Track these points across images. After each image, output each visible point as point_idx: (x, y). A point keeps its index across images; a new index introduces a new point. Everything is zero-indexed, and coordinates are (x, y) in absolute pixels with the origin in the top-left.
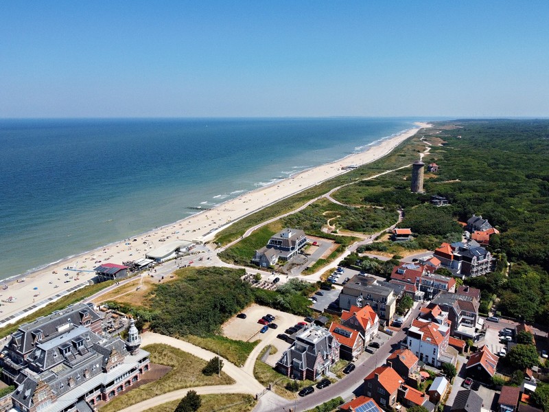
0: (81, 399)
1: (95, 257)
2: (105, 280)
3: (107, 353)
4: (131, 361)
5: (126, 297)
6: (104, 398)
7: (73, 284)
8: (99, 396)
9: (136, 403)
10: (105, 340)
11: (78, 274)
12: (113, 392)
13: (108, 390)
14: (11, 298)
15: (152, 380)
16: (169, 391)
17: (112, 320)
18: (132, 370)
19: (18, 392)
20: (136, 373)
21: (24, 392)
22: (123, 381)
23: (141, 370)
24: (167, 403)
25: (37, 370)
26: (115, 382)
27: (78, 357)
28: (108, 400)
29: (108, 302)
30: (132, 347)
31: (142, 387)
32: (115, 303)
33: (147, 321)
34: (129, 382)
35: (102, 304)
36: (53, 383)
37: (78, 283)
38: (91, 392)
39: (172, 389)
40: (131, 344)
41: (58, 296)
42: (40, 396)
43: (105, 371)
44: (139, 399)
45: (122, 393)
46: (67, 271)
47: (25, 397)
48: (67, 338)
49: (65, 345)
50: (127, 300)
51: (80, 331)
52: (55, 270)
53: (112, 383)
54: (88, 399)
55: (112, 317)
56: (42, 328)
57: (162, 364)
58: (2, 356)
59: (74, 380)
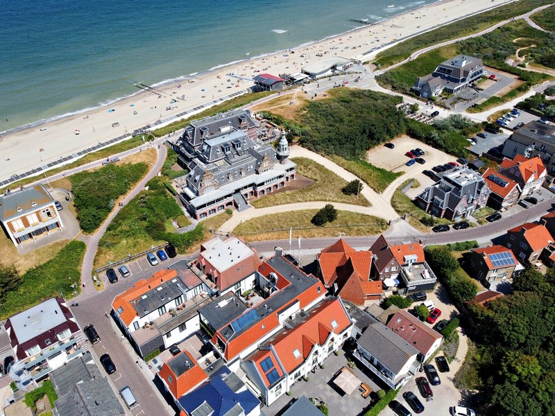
0: (238, 191)
1: (254, 66)
2: (262, 90)
3: (260, 158)
4: (279, 169)
5: (279, 110)
6: (256, 195)
7: (234, 90)
8: (252, 192)
9: (281, 204)
10: (259, 146)
11: (238, 81)
12: (263, 191)
13: (259, 189)
14: (183, 96)
15: (297, 188)
16: (310, 201)
17: (265, 129)
18: (280, 177)
19: (190, 176)
20: (283, 179)
21: (194, 176)
22: (271, 185)
23: (287, 178)
24: (307, 210)
25: (204, 161)
26: (265, 184)
27: (236, 156)
28: (259, 196)
29: (264, 112)
30: (281, 156)
31: (288, 192)
32: (270, 114)
33: (296, 135)
34: (276, 186)
35: (258, 113)
36: (216, 174)
37: (238, 90)
38: (246, 187)
39: (312, 199)
40: (281, 154)
41: (221, 100)
42: (207, 182)
43: (257, 173)
44: (283, 201)
45: (270, 194)
46: (229, 77)
47: (195, 181)
48: (228, 139)
49: (226, 145)
50: (280, 112)
51: (239, 134)
52: (219, 75)
53: (262, 184)
54: (243, 192)
55: (267, 127)
56: (209, 126)
57: (306, 176)
58: (178, 144)
59: (232, 175)
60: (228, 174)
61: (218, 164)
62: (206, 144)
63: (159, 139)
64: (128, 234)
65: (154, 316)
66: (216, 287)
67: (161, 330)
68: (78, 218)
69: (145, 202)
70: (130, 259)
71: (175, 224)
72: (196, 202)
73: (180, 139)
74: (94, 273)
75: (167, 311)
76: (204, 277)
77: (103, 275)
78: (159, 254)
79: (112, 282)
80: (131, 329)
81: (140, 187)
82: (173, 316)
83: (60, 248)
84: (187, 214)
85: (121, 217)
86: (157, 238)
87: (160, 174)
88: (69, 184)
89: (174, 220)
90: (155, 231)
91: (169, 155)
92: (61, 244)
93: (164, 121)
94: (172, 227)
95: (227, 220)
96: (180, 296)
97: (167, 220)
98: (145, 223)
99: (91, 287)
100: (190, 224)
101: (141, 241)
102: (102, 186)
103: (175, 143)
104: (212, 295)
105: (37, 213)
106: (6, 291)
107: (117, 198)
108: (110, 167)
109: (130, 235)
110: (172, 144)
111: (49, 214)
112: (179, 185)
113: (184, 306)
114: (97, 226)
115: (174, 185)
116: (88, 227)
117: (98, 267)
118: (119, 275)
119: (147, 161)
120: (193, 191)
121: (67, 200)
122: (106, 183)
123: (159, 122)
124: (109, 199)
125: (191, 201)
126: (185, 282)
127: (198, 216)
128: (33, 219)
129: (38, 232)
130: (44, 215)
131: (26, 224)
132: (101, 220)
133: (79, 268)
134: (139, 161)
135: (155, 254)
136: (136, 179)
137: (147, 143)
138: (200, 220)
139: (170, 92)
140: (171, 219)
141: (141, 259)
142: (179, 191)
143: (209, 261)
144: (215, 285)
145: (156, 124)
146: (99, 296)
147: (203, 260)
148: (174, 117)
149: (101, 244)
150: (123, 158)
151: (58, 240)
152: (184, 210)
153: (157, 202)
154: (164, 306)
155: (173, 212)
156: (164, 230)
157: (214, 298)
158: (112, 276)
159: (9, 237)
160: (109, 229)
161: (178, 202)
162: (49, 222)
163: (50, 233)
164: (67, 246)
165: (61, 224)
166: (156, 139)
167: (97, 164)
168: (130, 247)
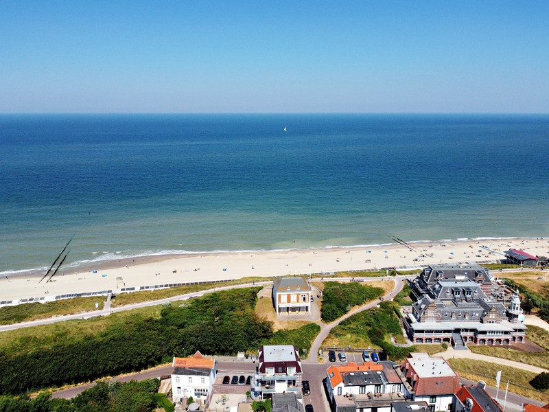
0: (457, 331)
1: (510, 245)
5: (524, 281)
6: (476, 342)
7: (483, 259)
8: (472, 338)
9: (500, 357)
11: (490, 253)
12: (484, 341)
13: (480, 337)
14: (432, 255)
15: (522, 350)
16: (534, 365)
17: (503, 293)
18: (506, 333)
19: (417, 304)
23: (514, 338)
26: (488, 334)
28: (478, 344)
32: (512, 282)
34: (500, 340)
35: (500, 279)
36: (441, 309)
37: (487, 259)
38: (466, 330)
41: (467, 263)
43: (482, 322)
45: (492, 346)
46: (480, 249)
47: (421, 309)
48: (459, 285)
49: (456, 288)
51: (471, 284)
52: (472, 245)
53: (484, 333)
54: (463, 334)
55: (505, 291)
56: (445, 271)
57: (537, 344)
58: (415, 282)
59: (456, 314)
60: (452, 313)
61: (445, 303)
62: (439, 284)
63: (400, 276)
65: (355, 390)
66: (412, 390)
67: (357, 404)
68: (321, 310)
69: (374, 314)
70: (350, 350)
71: (393, 340)
72: (416, 326)
73: (418, 278)
74: (321, 348)
75: (366, 393)
76: (404, 379)
77: (326, 354)
78: (373, 356)
79: (330, 360)
80: (335, 392)
81: (374, 304)
82: (370, 398)
83: (303, 325)
84: (405, 335)
85: (354, 318)
86: (375, 342)
87: (392, 300)
88: (323, 287)
89: (393, 336)
90: (376, 337)
91: (404, 289)
92: (305, 323)
93: (409, 268)
94: (390, 340)
95: (440, 351)
96: (380, 385)
97: (387, 334)
98: (369, 328)
99: (315, 357)
100: (406, 343)
101: (362, 340)
102: (345, 293)
103: (412, 281)
104: (407, 398)
105: (298, 295)
107: (353, 306)
108: (355, 285)
109: (354, 332)
110: (409, 281)
111: (304, 299)
112: (405, 311)
113: (381, 395)
114: (333, 319)
115: (401, 311)
116: (326, 317)
117: (325, 346)
118: (337, 359)
119: (385, 288)
120: (416, 318)
121: (318, 297)
122: (349, 293)
123: (405, 267)
124: (347, 304)
125: (412, 324)
126: (388, 377)
127: (415, 339)
128: (294, 298)
129: (294, 309)
130: (301, 298)
131: (289, 301)
132: (337, 316)
133: (311, 342)
134: (379, 286)
135: (369, 355)
136: (371, 298)
137: (389, 276)
138: (415, 343)
139: (422, 249)
140: (391, 335)
141: (357, 354)
142: (404, 316)
143: (413, 366)
144: (411, 388)
145: (401, 268)
146: (318, 366)
147: (407, 364)
148: (419, 267)
149: (332, 331)
150: (367, 281)
151: (304, 320)
152: (404, 331)
153: (383, 318)
154: (365, 386)
155: (395, 330)
156: (383, 339)
157: (408, 401)
158: (332, 357)
159: (274, 307)
160: (341, 324)
161: (400, 323)
162: (302, 304)
163: (301, 313)
164: (308, 325)
165: (309, 309)
166: (397, 276)
167: (346, 280)
168: (352, 341)
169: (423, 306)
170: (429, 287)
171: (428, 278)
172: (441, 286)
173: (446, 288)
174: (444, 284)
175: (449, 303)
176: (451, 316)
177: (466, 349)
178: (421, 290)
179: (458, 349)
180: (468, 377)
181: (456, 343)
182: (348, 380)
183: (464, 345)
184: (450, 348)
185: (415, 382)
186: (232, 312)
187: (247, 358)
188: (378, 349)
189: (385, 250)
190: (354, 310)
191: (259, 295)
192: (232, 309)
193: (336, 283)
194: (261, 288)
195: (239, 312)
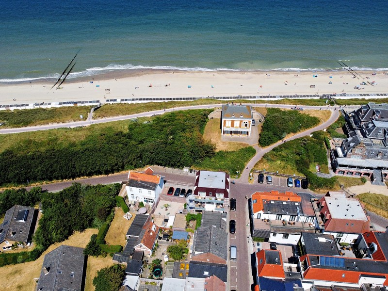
0: (380, 168)
14: (373, 82)
21: (350, 142)
36: (369, 148)
42: (357, 151)
54: (384, 171)
58: (350, 115)
59: (382, 155)
60: (379, 152)
61: (375, 141)
62: (373, 123)
64: (283, 159)
65: (273, 217)
66: (322, 226)
67: (272, 228)
68: (260, 135)
69: (305, 144)
70: (277, 175)
71: (317, 168)
72: (341, 161)
73: (354, 112)
74: (252, 171)
75: (282, 219)
76: (318, 214)
77: (256, 175)
78: (296, 182)
79: (259, 182)
80: (255, 216)
81: (307, 133)
82: (284, 225)
83: (242, 147)
84: (329, 166)
85: (286, 146)
86: (300, 171)
87: (325, 130)
88: (265, 112)
89: (318, 165)
90: (302, 166)
91: (339, 120)
92: (244, 145)
93: (348, 95)
94: (315, 169)
95: (358, 185)
96: (295, 216)
97: (313, 163)
98: (298, 158)
99: (246, 178)
100: (329, 173)
101: (289, 167)
102: (284, 122)
103: (348, 114)
104: (317, 229)
105: (241, 122)
106: (206, 156)
107: (289, 133)
108: (295, 112)
109: (284, 160)
110: (345, 113)
111: (246, 125)
112: (335, 143)
113: (294, 224)
114: (268, 145)
115: (331, 142)
116: (263, 142)
117: (256, 169)
118: (265, 181)
119: (321, 118)
120: (343, 152)
121: (260, 121)
122: (287, 121)
123: (344, 95)
124: (284, 132)
125: (338, 158)
126: (304, 209)
127: (337, 171)
128: (237, 124)
129: (236, 132)
130: (243, 124)
131: (232, 125)
132: (272, 142)
133: (246, 163)
134: (315, 116)
135: (293, 180)
136: (307, 126)
137: (327, 106)
138: (337, 174)
139: (364, 76)
140: (316, 164)
141: (283, 178)
142: (332, 147)
143: (328, 205)
144: (323, 224)
145: (341, 95)
146: (247, 185)
147: (324, 202)
148: (358, 95)
149: (265, 156)
150: (306, 109)
151: (244, 142)
152: (329, 161)
153: (313, 148)
154: (281, 215)
155: (321, 160)
156: (308, 168)
157: (317, 232)
158: (261, 178)
159: (221, 128)
160: (274, 150)
161: (328, 154)
162: (244, 129)
163: (242, 136)
164: (246, 148)
165: (250, 134)
166: (336, 106)
167: (288, 107)
168: (280, 167)
169: (352, 144)
170: (362, 124)
171: (363, 116)
172: (374, 126)
173: (379, 129)
174: (378, 124)
175: (378, 142)
176: (377, 155)
177: (383, 185)
178: (354, 126)
179: (377, 184)
180: (378, 212)
181: (375, 179)
182: (268, 208)
183: (382, 181)
184: (368, 182)
185: (326, 220)
186: (182, 134)
187: (191, 172)
188: (302, 176)
189: (330, 75)
190: (289, 137)
191: (210, 116)
192: (184, 130)
193: (278, 110)
194: (212, 111)
195: (187, 134)
